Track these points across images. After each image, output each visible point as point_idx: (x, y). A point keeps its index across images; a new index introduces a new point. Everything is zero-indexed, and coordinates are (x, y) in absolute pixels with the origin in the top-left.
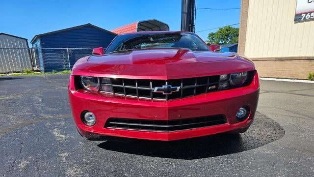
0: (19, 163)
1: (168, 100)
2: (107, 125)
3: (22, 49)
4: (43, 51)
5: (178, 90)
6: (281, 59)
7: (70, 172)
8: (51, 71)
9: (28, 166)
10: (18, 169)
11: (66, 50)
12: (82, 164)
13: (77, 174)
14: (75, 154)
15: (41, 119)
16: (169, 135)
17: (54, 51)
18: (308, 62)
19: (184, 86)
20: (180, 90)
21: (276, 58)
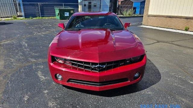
0: (24, 97)
1: (99, 72)
2: (68, 81)
3: (10, 4)
4: (24, 5)
5: (104, 67)
6: (170, 17)
7: (50, 104)
8: (29, 17)
9: (28, 99)
10: (24, 101)
11: (37, 4)
12: (55, 99)
13: (54, 106)
14: (51, 92)
15: (29, 62)
16: (100, 88)
17: (30, 5)
18: (186, 20)
19: (107, 65)
20: (105, 67)
21: (167, 16)
